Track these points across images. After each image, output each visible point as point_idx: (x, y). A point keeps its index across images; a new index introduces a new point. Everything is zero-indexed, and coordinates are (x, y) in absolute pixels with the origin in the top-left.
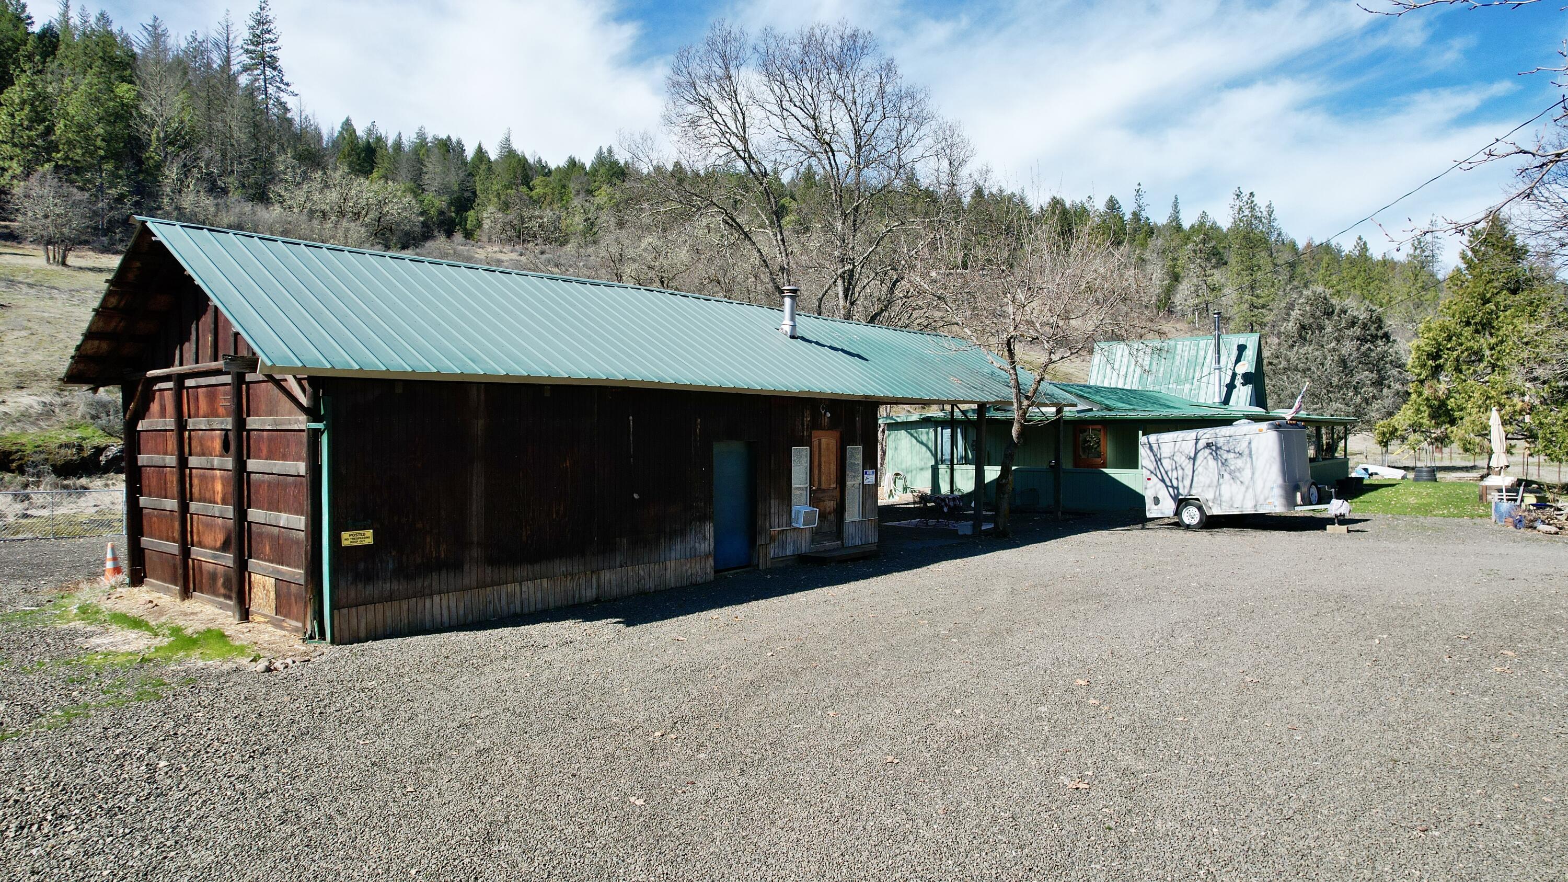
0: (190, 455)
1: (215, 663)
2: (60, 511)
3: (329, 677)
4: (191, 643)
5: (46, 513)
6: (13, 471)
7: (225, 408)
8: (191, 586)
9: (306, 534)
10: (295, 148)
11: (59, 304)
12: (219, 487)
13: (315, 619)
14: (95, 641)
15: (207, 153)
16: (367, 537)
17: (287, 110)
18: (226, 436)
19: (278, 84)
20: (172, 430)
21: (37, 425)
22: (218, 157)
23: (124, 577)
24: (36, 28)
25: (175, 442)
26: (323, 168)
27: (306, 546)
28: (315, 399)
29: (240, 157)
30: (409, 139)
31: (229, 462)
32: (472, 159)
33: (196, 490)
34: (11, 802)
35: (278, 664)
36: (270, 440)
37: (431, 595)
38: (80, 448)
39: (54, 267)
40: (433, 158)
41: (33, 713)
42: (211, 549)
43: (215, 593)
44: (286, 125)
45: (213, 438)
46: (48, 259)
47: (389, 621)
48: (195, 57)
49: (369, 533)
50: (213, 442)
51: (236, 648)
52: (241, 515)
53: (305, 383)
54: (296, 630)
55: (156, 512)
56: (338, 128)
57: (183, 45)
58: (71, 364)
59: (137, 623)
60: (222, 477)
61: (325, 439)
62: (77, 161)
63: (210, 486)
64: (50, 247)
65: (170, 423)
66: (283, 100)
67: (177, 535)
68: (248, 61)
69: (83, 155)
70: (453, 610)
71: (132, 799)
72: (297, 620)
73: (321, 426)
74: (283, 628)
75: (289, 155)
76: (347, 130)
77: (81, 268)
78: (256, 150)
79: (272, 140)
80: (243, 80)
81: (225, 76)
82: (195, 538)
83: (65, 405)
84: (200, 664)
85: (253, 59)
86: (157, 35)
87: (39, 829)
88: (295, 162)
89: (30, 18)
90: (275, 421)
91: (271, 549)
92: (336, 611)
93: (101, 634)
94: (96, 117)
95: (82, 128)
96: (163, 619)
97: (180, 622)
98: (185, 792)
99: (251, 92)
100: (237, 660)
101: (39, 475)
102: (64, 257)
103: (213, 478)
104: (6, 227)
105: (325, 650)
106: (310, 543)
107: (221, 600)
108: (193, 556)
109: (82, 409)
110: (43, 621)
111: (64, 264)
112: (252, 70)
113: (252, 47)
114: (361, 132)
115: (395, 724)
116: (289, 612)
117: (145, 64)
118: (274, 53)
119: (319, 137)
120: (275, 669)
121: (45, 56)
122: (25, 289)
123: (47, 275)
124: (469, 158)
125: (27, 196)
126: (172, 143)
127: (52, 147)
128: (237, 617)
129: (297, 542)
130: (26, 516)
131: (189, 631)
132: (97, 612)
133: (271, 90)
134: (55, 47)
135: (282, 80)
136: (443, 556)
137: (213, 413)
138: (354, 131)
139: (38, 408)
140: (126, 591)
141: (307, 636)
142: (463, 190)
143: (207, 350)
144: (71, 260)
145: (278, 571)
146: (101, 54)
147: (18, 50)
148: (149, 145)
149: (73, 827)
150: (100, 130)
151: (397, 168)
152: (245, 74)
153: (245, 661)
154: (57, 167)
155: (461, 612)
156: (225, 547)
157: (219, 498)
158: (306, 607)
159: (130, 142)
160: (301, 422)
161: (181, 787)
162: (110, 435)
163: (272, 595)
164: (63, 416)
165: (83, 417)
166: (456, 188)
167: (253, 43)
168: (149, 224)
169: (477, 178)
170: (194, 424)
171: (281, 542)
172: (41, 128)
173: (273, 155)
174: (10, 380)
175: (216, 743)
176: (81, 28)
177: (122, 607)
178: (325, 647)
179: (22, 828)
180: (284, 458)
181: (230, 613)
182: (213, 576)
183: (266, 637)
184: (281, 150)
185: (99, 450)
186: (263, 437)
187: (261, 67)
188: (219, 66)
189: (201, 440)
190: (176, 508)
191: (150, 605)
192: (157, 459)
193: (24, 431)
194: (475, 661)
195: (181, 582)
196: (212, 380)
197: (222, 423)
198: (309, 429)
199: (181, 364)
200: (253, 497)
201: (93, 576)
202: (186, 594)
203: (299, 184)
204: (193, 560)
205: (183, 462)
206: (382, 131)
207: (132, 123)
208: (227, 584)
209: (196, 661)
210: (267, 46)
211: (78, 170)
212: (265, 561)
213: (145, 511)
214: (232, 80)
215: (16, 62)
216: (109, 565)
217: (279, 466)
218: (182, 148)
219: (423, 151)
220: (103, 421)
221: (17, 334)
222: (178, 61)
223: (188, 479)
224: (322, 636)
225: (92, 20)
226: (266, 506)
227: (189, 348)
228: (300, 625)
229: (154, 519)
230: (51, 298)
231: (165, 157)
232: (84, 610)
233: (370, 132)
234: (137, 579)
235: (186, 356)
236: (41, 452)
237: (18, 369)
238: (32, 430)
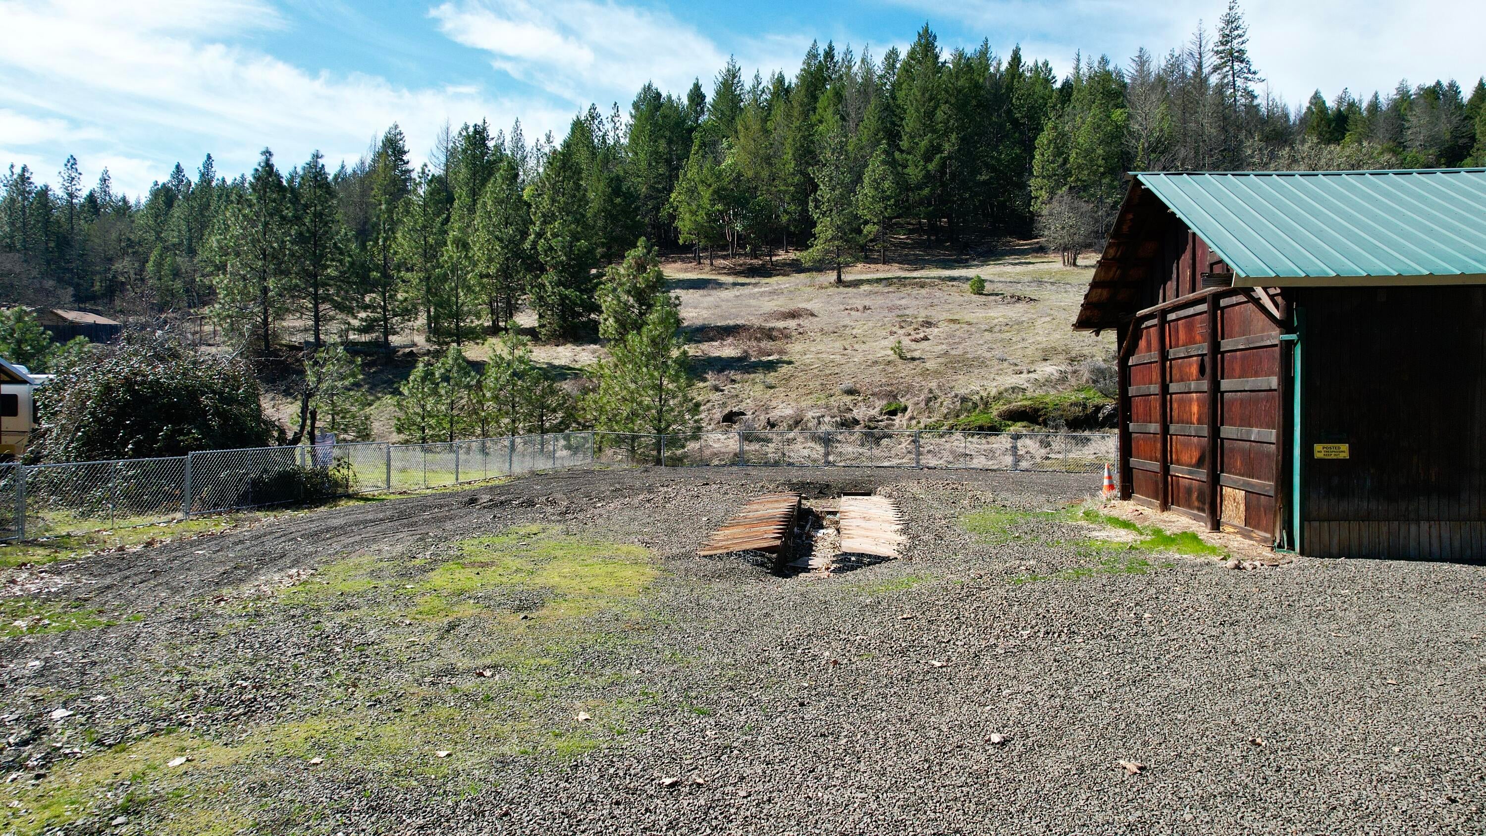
0: (1171, 382)
1: (1189, 557)
2: (1071, 455)
3: (1298, 580)
4: (1170, 540)
5: (1060, 456)
6: (1040, 424)
7: (1202, 334)
8: (1170, 500)
9: (1278, 448)
10: (1262, 131)
11: (1072, 295)
12: (1195, 409)
13: (1284, 528)
14: (1095, 534)
15: (1182, 153)
16: (1343, 451)
17: (1254, 97)
18: (1202, 361)
19: (1246, 75)
20: (1156, 362)
21: (1056, 388)
22: (1192, 154)
23: (1117, 492)
24: (1058, 85)
25: (1159, 371)
26: (1291, 145)
27: (1277, 456)
28: (1288, 311)
29: (1211, 150)
30: (1387, 94)
31: (1205, 385)
32: (1470, 101)
33: (1175, 414)
34: (1041, 616)
35: (1246, 564)
36: (1243, 358)
37: (1418, 521)
38: (1085, 406)
39: (1068, 268)
40: (1417, 111)
41: (1054, 569)
42: (1187, 466)
43: (1190, 506)
44: (1253, 112)
45: (1190, 365)
46: (1064, 262)
47: (1365, 541)
48: (1173, 72)
49: (1345, 447)
50: (1190, 368)
51: (1208, 548)
52: (1215, 432)
53: (1279, 299)
54: (1265, 540)
55: (1142, 435)
56: (1306, 104)
57: (1163, 64)
58: (1081, 311)
59: (1127, 525)
60: (1198, 399)
61: (1298, 351)
62: (1084, 181)
63: (1187, 409)
64: (1066, 254)
65: (1155, 356)
66: (1250, 89)
67: (1159, 455)
68: (1219, 61)
69: (1088, 175)
70: (1446, 542)
71: (1124, 633)
72: (1265, 531)
73: (1294, 337)
74: (1251, 538)
75: (1256, 139)
76: (1315, 104)
77: (1086, 267)
78: (1225, 141)
79: (1239, 128)
80: (1214, 80)
81: (1198, 80)
82: (1174, 456)
83: (1075, 372)
84: (1177, 556)
85: (1222, 58)
86: (1142, 61)
87: (1059, 636)
88: (1263, 144)
89: (1054, 78)
90: (1248, 339)
91: (1242, 463)
92: (1306, 523)
93: (1100, 530)
94: (1098, 142)
95: (1088, 152)
96: (1147, 524)
97: (1161, 526)
98: (1166, 637)
99: (1220, 88)
100: (1209, 557)
101: (1056, 427)
102: (1075, 259)
103: (1191, 401)
104: (1038, 243)
105: (1293, 559)
106: (1281, 453)
107: (1196, 512)
108: (1172, 473)
109: (1086, 375)
110: (1060, 519)
111: (1075, 264)
112: (1221, 69)
113: (1221, 48)
114: (1331, 103)
115: (1373, 627)
116: (1259, 523)
117: (1133, 88)
118: (1242, 47)
119: (1286, 116)
120: (1244, 568)
121: (1063, 103)
122: (1049, 286)
123: (1063, 274)
124: (1465, 101)
125: (1051, 214)
126: (1154, 151)
127: (1069, 173)
128: (1209, 526)
129: (1268, 455)
130: (1047, 458)
131: (1168, 533)
132: (1097, 516)
133: (1239, 82)
134: (1070, 95)
135: (1249, 70)
136: (1433, 479)
137: (1191, 341)
138: (1324, 102)
139: (1057, 375)
140: (1118, 503)
141: (1276, 544)
142: (1455, 138)
143: (1186, 283)
144: (1079, 262)
145: (1249, 484)
146: (1101, 90)
147: (1046, 104)
148: (1136, 156)
149: (1081, 640)
150: (1100, 151)
151: (1372, 131)
152: (1215, 74)
153: (1216, 559)
154: (1070, 188)
155: (1456, 544)
156: (1200, 463)
157: (1195, 419)
158: (1275, 516)
159: (1122, 158)
160: (1275, 336)
161: (1162, 633)
162: (1106, 396)
163: (1242, 507)
164: (1073, 381)
165: (1087, 382)
166: (1448, 136)
167: (1222, 44)
168: (1140, 177)
169: (1477, 120)
170: (1174, 354)
171: (1252, 456)
172: (1061, 160)
173: (1241, 142)
174: (1040, 354)
175: (1191, 610)
176: (1088, 75)
177: (1115, 513)
178: (1294, 557)
179: (1048, 633)
180: (1256, 375)
181: (1202, 524)
182: (1189, 491)
183: (1236, 544)
184: (1249, 135)
185: (1098, 408)
186: (1236, 358)
187: (1230, 64)
188: (1193, 72)
189: (1180, 368)
190: (1158, 430)
191: (1136, 513)
192: (1144, 389)
193: (1048, 393)
194: (1475, 592)
195: (1161, 496)
196: (1191, 311)
197: (1199, 349)
198: (1281, 342)
199: (1164, 301)
200: (1226, 415)
201: (1094, 491)
202: (1165, 507)
203: (1266, 164)
204: (1172, 476)
205: (1165, 389)
206: (1355, 96)
207: (1123, 141)
208: (1201, 498)
209: (1173, 554)
210: (1235, 42)
211: (1085, 188)
212: (1236, 474)
213: (1134, 435)
214: (1204, 81)
215: (1046, 114)
216: (1106, 482)
217: (1251, 383)
218: (1162, 153)
219: (1405, 105)
220: (1101, 385)
221: (1044, 319)
222: (1159, 78)
223: (1168, 404)
224: (1291, 546)
225: (1096, 64)
226: (1238, 422)
227: (1171, 285)
228: (1268, 535)
229: (1141, 442)
230: (1066, 292)
231: (1149, 164)
232: (1087, 514)
233: (1341, 100)
234: (1126, 495)
235: (1168, 293)
236: (1059, 409)
237: (1044, 345)
238: (1053, 392)
